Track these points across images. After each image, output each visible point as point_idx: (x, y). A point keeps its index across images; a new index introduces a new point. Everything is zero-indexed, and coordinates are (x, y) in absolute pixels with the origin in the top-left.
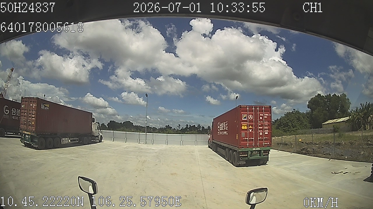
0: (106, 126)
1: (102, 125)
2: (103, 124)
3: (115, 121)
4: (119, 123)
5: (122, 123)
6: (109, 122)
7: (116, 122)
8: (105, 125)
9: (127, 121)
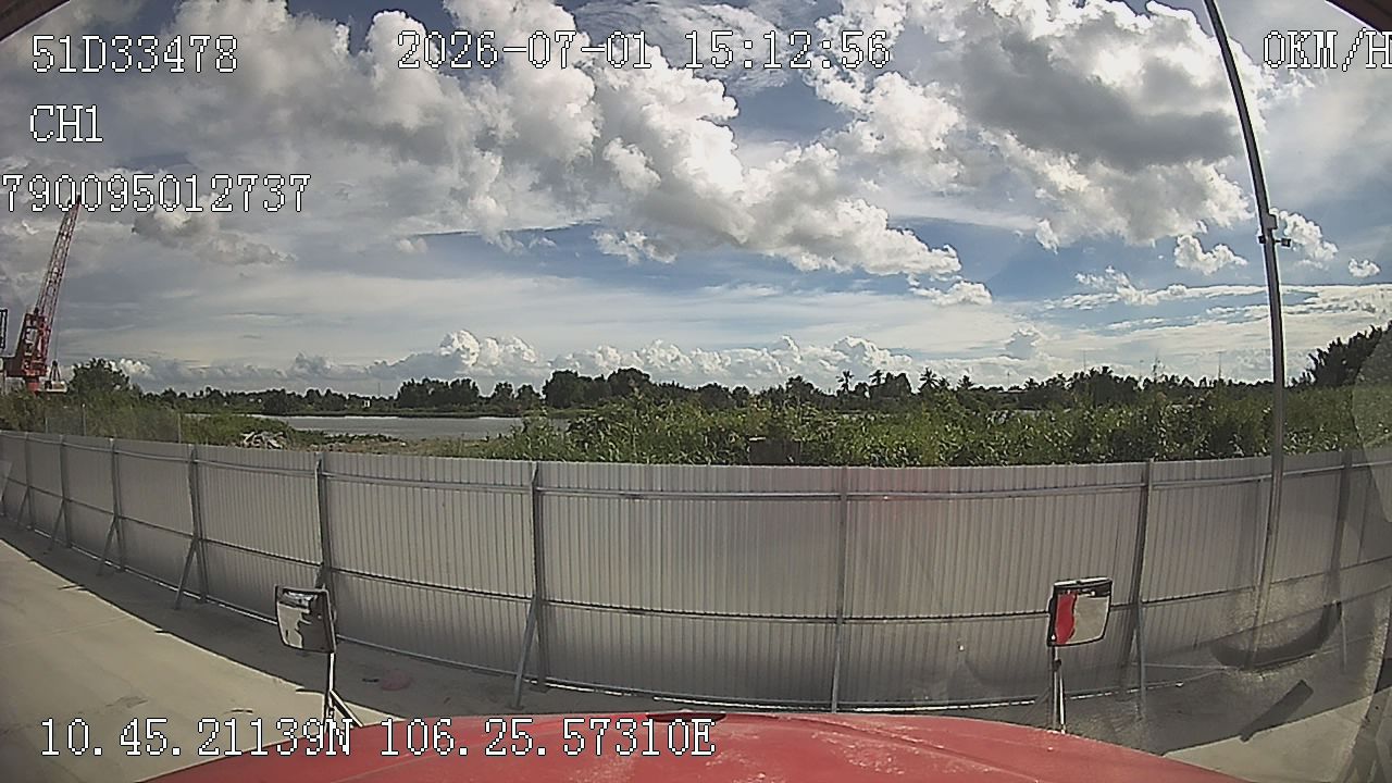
0: (538, 395)
1: (519, 391)
2: (524, 386)
3: (576, 373)
4: (593, 378)
5: (606, 378)
6: (551, 377)
7: (580, 375)
8: (536, 391)
9: (625, 370)
